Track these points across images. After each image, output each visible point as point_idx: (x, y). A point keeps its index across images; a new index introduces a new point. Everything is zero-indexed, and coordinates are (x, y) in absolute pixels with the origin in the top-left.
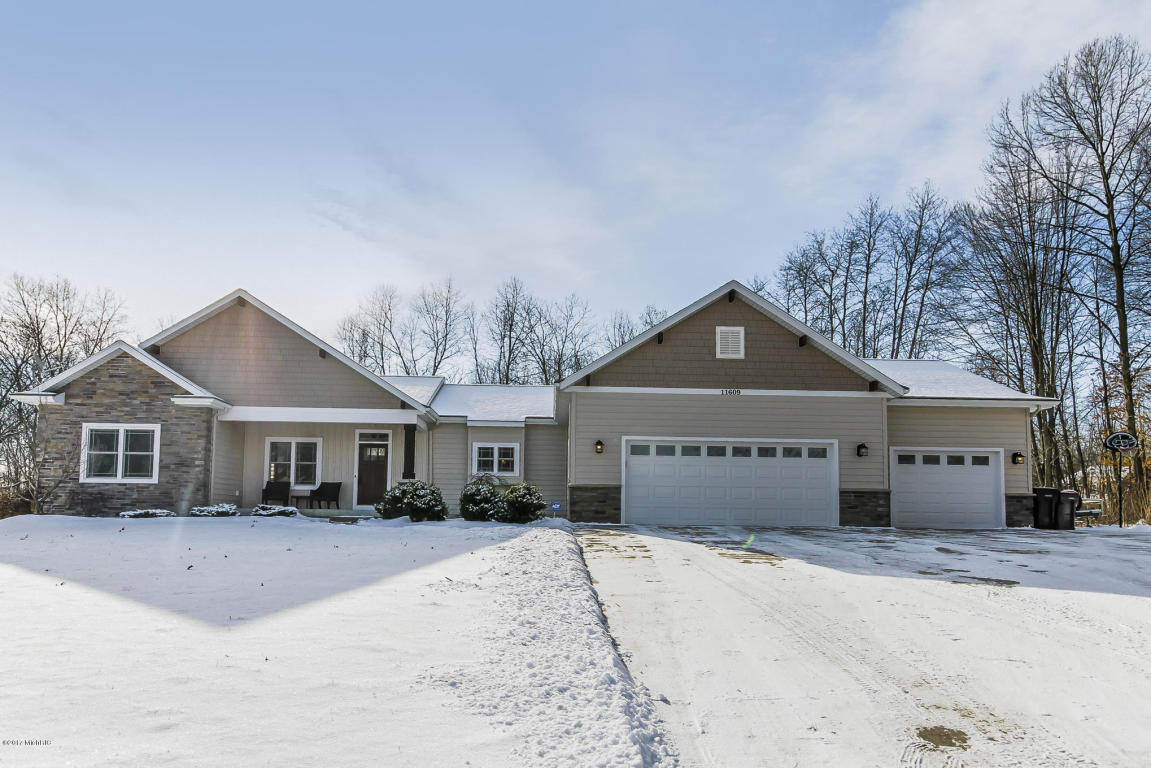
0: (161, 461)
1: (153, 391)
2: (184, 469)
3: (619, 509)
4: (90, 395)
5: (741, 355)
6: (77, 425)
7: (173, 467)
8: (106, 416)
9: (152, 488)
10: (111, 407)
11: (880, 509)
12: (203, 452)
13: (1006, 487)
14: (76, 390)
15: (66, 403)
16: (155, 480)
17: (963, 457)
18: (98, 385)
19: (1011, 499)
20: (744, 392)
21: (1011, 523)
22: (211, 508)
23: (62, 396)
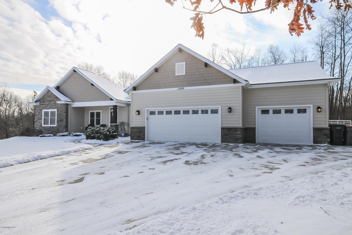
0: (57, 120)
1: (55, 100)
2: (61, 122)
3: (144, 135)
4: (44, 102)
5: (184, 74)
6: (41, 110)
7: (59, 121)
8: (47, 108)
9: (55, 128)
10: (47, 105)
11: (237, 136)
12: (65, 117)
13: (314, 124)
14: (41, 101)
15: (40, 104)
16: (56, 125)
17: (293, 110)
18: (45, 99)
19: (316, 130)
20: (185, 88)
21: (316, 141)
22: (60, 134)
23: (39, 102)
